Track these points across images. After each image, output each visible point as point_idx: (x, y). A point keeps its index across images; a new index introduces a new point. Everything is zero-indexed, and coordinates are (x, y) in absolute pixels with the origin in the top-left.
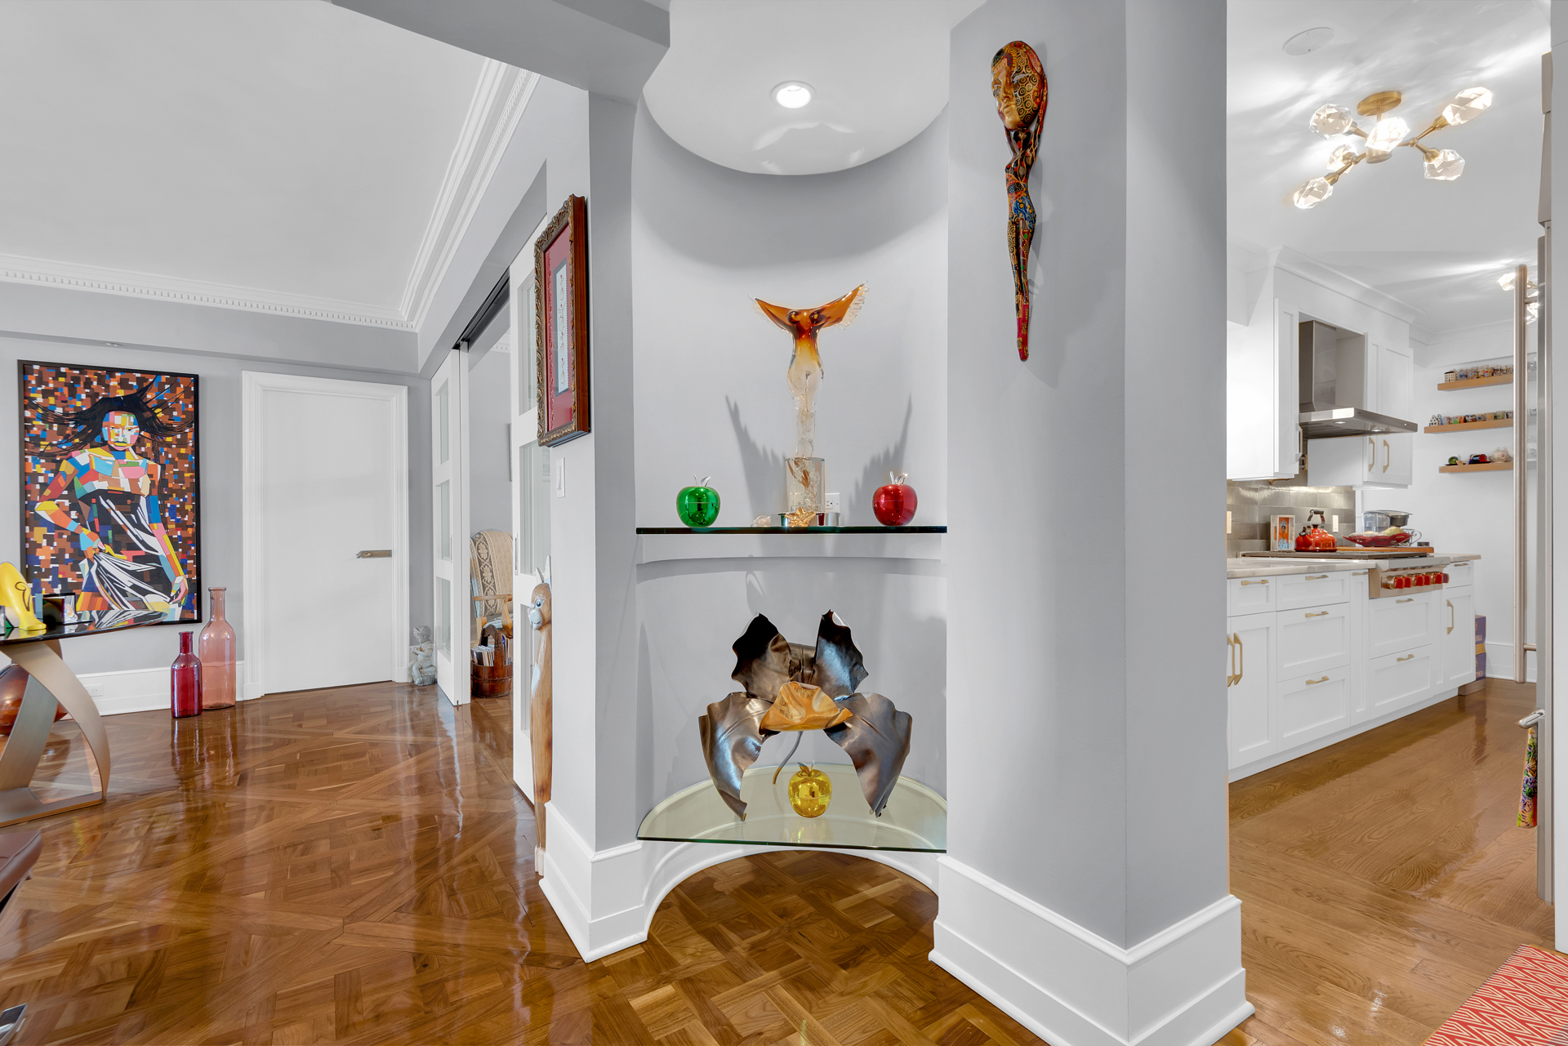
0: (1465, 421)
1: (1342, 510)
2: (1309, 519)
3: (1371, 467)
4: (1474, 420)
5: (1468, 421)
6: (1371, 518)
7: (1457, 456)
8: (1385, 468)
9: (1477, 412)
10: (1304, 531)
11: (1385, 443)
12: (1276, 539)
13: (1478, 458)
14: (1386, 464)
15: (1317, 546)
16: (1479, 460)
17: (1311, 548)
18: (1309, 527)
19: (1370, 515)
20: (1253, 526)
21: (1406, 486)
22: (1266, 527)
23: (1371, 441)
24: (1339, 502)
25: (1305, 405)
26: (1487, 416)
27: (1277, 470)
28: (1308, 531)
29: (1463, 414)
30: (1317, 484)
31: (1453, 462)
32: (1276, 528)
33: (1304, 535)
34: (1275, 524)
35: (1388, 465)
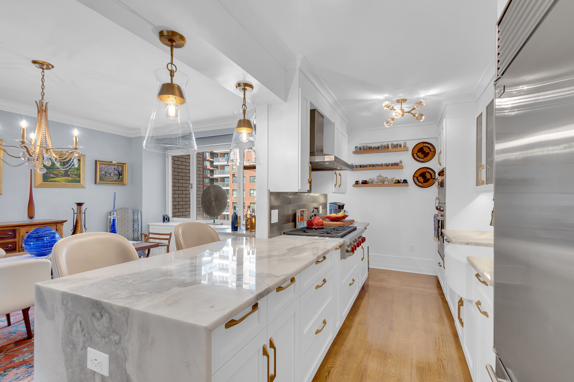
0: (361, 167)
1: (323, 203)
2: (313, 212)
3: (335, 185)
4: (364, 167)
5: (362, 167)
6: (332, 206)
7: (358, 181)
8: (340, 186)
9: (365, 164)
10: (311, 218)
11: (340, 175)
12: (298, 222)
13: (365, 182)
14: (340, 184)
15: (316, 226)
16: (365, 183)
17: (313, 227)
18: (313, 216)
19: (332, 204)
20: (288, 216)
21: (344, 193)
22: (295, 215)
23: (336, 174)
24: (322, 200)
25: (312, 153)
26: (368, 165)
27: (300, 188)
28: (313, 218)
29: (360, 164)
30: (315, 193)
31: (357, 182)
32: (299, 216)
33: (311, 221)
34: (298, 214)
35: (341, 185)
